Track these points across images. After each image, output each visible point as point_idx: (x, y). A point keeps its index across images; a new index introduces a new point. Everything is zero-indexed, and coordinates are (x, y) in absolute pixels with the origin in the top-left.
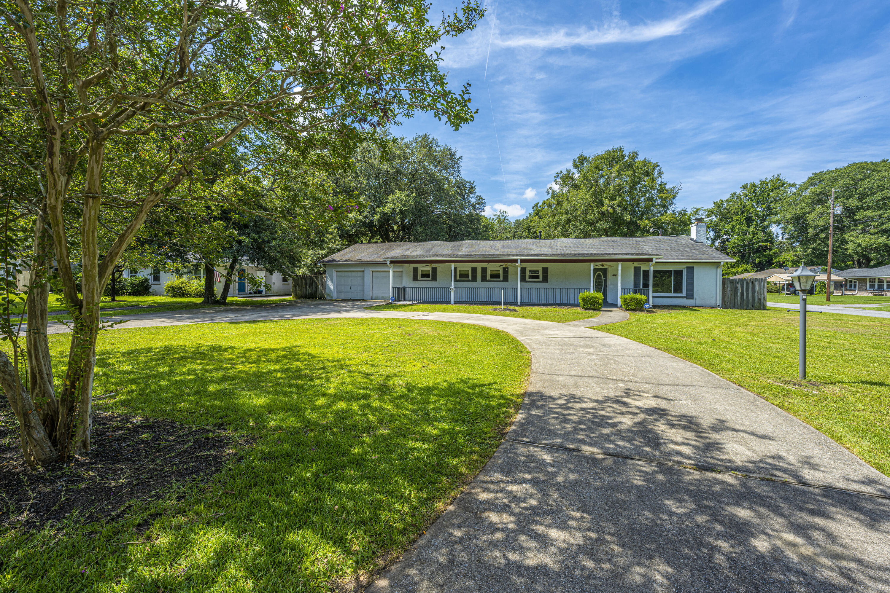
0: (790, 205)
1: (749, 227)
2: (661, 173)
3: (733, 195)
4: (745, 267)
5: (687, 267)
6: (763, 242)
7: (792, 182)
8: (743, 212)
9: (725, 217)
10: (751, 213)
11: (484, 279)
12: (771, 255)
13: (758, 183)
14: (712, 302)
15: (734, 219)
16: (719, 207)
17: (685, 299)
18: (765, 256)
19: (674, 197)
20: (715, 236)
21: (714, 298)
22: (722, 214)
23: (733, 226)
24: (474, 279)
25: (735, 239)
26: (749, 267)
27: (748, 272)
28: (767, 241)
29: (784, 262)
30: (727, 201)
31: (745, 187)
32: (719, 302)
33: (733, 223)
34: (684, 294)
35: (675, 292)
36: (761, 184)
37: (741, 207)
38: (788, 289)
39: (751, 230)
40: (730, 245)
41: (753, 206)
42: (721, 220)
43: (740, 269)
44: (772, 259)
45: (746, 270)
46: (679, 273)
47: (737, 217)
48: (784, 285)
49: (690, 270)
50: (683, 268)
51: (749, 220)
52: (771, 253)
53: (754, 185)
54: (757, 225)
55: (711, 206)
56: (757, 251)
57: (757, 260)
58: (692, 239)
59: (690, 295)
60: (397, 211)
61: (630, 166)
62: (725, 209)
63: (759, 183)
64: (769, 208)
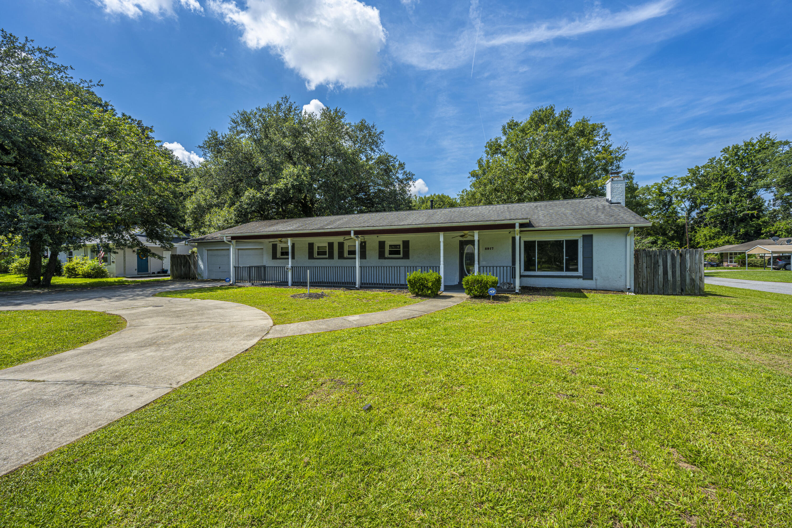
0: (781, 165)
1: (730, 193)
2: (607, 135)
3: (712, 160)
4: (727, 238)
5: (584, 236)
6: (749, 210)
7: (784, 140)
8: (723, 178)
9: (702, 186)
10: (733, 179)
11: (341, 256)
12: (759, 225)
13: (741, 144)
14: (620, 284)
15: (713, 186)
16: (694, 174)
17: (581, 280)
18: (752, 226)
19: (621, 159)
20: (692, 207)
21: (623, 278)
22: (699, 181)
23: (712, 194)
24: (331, 256)
25: (714, 208)
26: (732, 238)
27: (731, 244)
28: (753, 209)
29: (776, 232)
30: (703, 167)
31: (726, 150)
32: (630, 282)
33: (712, 191)
34: (580, 272)
35: (568, 270)
36: (746, 145)
37: (721, 172)
38: (775, 263)
39: (734, 197)
40: (707, 215)
41: (736, 171)
42: (697, 188)
43: (720, 241)
44: (761, 229)
45: (728, 242)
46: (573, 244)
47: (716, 184)
48: (770, 259)
49: (588, 239)
50: (578, 236)
51: (731, 186)
52: (759, 222)
53: (737, 148)
54: (741, 191)
55: (686, 174)
56: (743, 220)
57: (742, 230)
58: (607, 200)
59: (588, 275)
60: (289, 186)
61: (559, 125)
62: (703, 176)
63: (743, 144)
64: (755, 172)
